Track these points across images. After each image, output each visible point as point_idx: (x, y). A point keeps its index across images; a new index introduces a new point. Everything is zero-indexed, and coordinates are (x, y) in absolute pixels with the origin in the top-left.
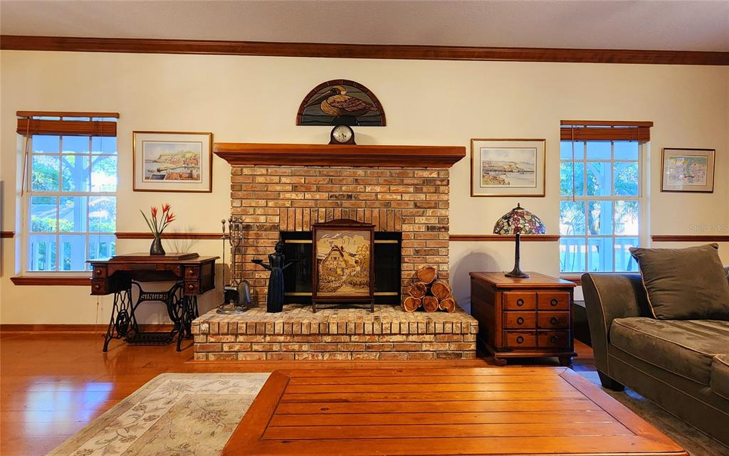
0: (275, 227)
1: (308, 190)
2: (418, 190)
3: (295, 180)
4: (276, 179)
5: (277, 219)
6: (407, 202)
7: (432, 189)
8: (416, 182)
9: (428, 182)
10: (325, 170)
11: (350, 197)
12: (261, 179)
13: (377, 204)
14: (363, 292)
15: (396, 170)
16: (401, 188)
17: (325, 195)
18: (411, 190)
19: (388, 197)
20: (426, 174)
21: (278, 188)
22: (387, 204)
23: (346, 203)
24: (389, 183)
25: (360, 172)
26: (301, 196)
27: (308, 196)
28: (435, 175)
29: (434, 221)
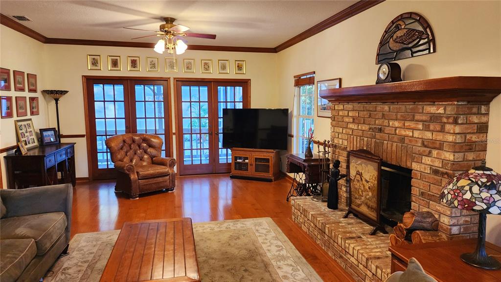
0: (345, 148)
2: (427, 128)
4: (347, 113)
5: (345, 143)
7: (438, 128)
8: (424, 118)
9: (435, 118)
12: (341, 113)
13: (396, 139)
16: (412, 124)
18: (420, 126)
19: (403, 132)
20: (433, 109)
21: (347, 120)
22: (402, 139)
23: (378, 135)
25: (386, 108)
26: (356, 127)
27: (360, 127)
28: (441, 111)
29: (438, 164)
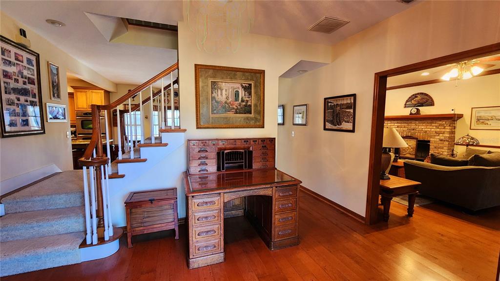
1: (402, 127)
3: (398, 124)
4: (393, 124)
6: (433, 132)
8: (436, 125)
9: (441, 125)
10: (407, 122)
11: (414, 129)
14: (413, 157)
15: (429, 121)
16: (431, 127)
17: (406, 129)
18: (435, 128)
22: (426, 132)
23: (412, 131)
24: (427, 126)
25: (418, 122)
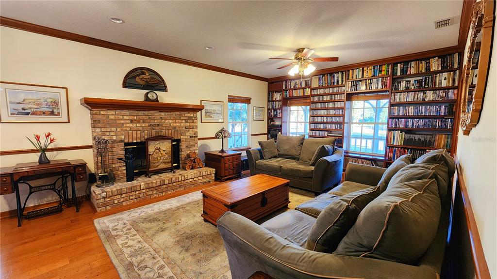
0: (122, 141)
1: (139, 122)
2: (186, 122)
3: (131, 117)
4: (121, 117)
5: (123, 137)
6: (182, 127)
7: (191, 121)
8: (185, 118)
9: (190, 118)
10: (146, 113)
11: (158, 125)
12: (112, 117)
13: (171, 128)
15: (178, 113)
16: (180, 121)
17: (147, 125)
18: (184, 122)
19: (175, 125)
20: (189, 115)
21: (122, 121)
22: (175, 128)
23: (157, 128)
24: (175, 119)
25: (163, 114)
26: (135, 125)
27: (138, 125)
28: (192, 115)
29: (192, 134)
